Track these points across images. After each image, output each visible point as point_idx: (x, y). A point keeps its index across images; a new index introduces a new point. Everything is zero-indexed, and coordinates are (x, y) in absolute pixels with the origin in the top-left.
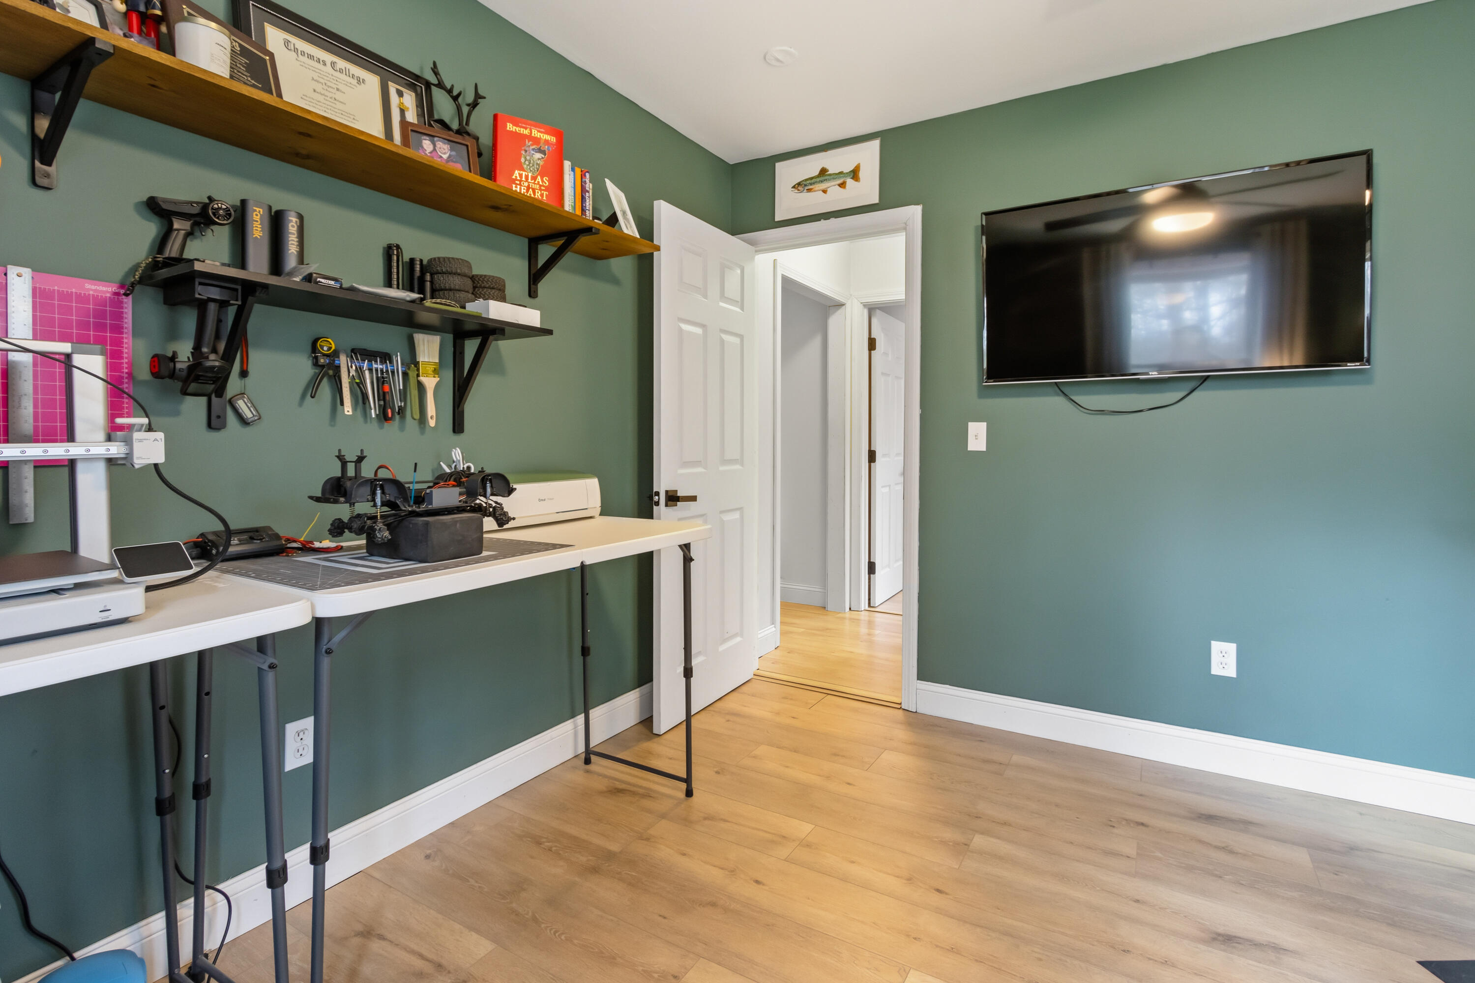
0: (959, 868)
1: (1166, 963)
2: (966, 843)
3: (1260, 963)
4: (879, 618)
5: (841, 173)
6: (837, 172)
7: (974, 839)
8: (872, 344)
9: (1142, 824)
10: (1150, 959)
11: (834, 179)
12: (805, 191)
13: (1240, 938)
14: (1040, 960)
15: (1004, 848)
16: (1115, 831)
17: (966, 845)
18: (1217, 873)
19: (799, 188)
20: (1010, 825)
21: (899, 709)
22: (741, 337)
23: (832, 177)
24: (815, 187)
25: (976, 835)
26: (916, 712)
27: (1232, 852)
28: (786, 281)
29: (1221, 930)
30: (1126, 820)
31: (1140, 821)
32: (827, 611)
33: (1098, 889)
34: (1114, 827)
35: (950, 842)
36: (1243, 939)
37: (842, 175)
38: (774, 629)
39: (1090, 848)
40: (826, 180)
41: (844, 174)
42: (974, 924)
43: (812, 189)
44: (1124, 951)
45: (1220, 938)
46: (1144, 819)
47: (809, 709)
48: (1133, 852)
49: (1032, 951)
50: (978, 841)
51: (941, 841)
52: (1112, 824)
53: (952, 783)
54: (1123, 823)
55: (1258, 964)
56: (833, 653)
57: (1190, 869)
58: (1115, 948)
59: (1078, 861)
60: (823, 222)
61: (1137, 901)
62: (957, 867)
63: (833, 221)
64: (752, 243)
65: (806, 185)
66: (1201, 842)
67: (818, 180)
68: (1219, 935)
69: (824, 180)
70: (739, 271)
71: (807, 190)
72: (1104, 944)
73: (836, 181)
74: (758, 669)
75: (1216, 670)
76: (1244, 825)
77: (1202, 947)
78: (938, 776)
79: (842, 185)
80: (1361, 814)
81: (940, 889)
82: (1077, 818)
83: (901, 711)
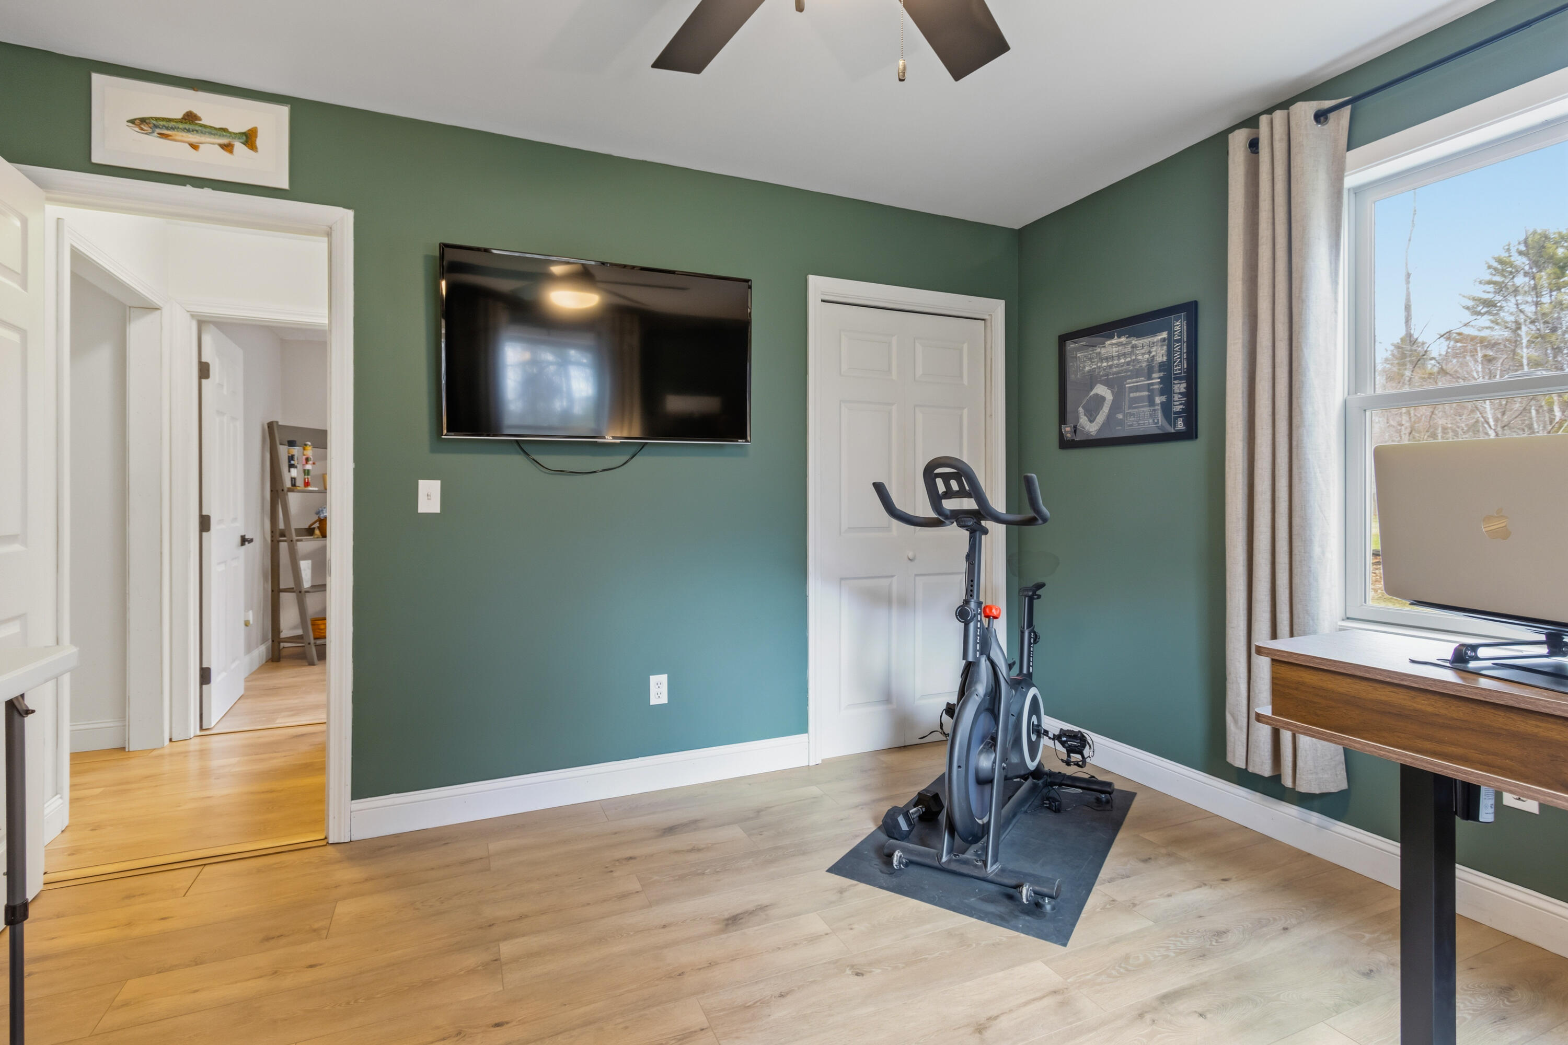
0: (503, 988)
1: (711, 965)
2: (495, 959)
3: (760, 925)
4: (215, 743)
5: (224, 130)
6: (218, 126)
7: (501, 950)
8: (204, 371)
9: (631, 858)
10: (700, 969)
11: (210, 133)
12: (155, 134)
13: (740, 914)
14: (626, 1028)
15: (533, 942)
16: (615, 874)
17: (496, 960)
18: (699, 871)
19: (142, 126)
20: (527, 916)
21: (326, 845)
22: (23, 333)
23: (208, 130)
24: (176, 135)
25: (500, 945)
26: (351, 841)
27: (699, 850)
28: (77, 257)
29: (726, 915)
30: (618, 860)
31: (628, 856)
32: (129, 751)
33: (632, 933)
34: (612, 871)
35: (479, 967)
36: (742, 914)
37: (225, 134)
38: (60, 801)
39: (605, 901)
40: (197, 131)
41: (230, 133)
42: (552, 1036)
43: (171, 136)
44: (680, 975)
45: (730, 922)
46: (629, 853)
47: (184, 896)
48: (637, 886)
49: (615, 1025)
50: (507, 949)
51: (468, 971)
52: (610, 870)
53: (443, 903)
54: (617, 864)
55: (760, 927)
56: (179, 806)
57: (681, 878)
58: (673, 977)
59: (602, 918)
60: (189, 189)
61: (664, 927)
62: (502, 989)
63: (207, 192)
64: (41, 184)
65: (156, 126)
66: (677, 852)
67: (181, 126)
68: (728, 920)
69: (193, 131)
70: (18, 223)
71: (158, 134)
72: (663, 978)
73: (214, 138)
74: (45, 873)
75: (654, 701)
76: (692, 825)
77: (723, 936)
78: (422, 902)
79: (228, 148)
80: (750, 784)
81: (497, 1022)
82: (580, 878)
83: (329, 848)
